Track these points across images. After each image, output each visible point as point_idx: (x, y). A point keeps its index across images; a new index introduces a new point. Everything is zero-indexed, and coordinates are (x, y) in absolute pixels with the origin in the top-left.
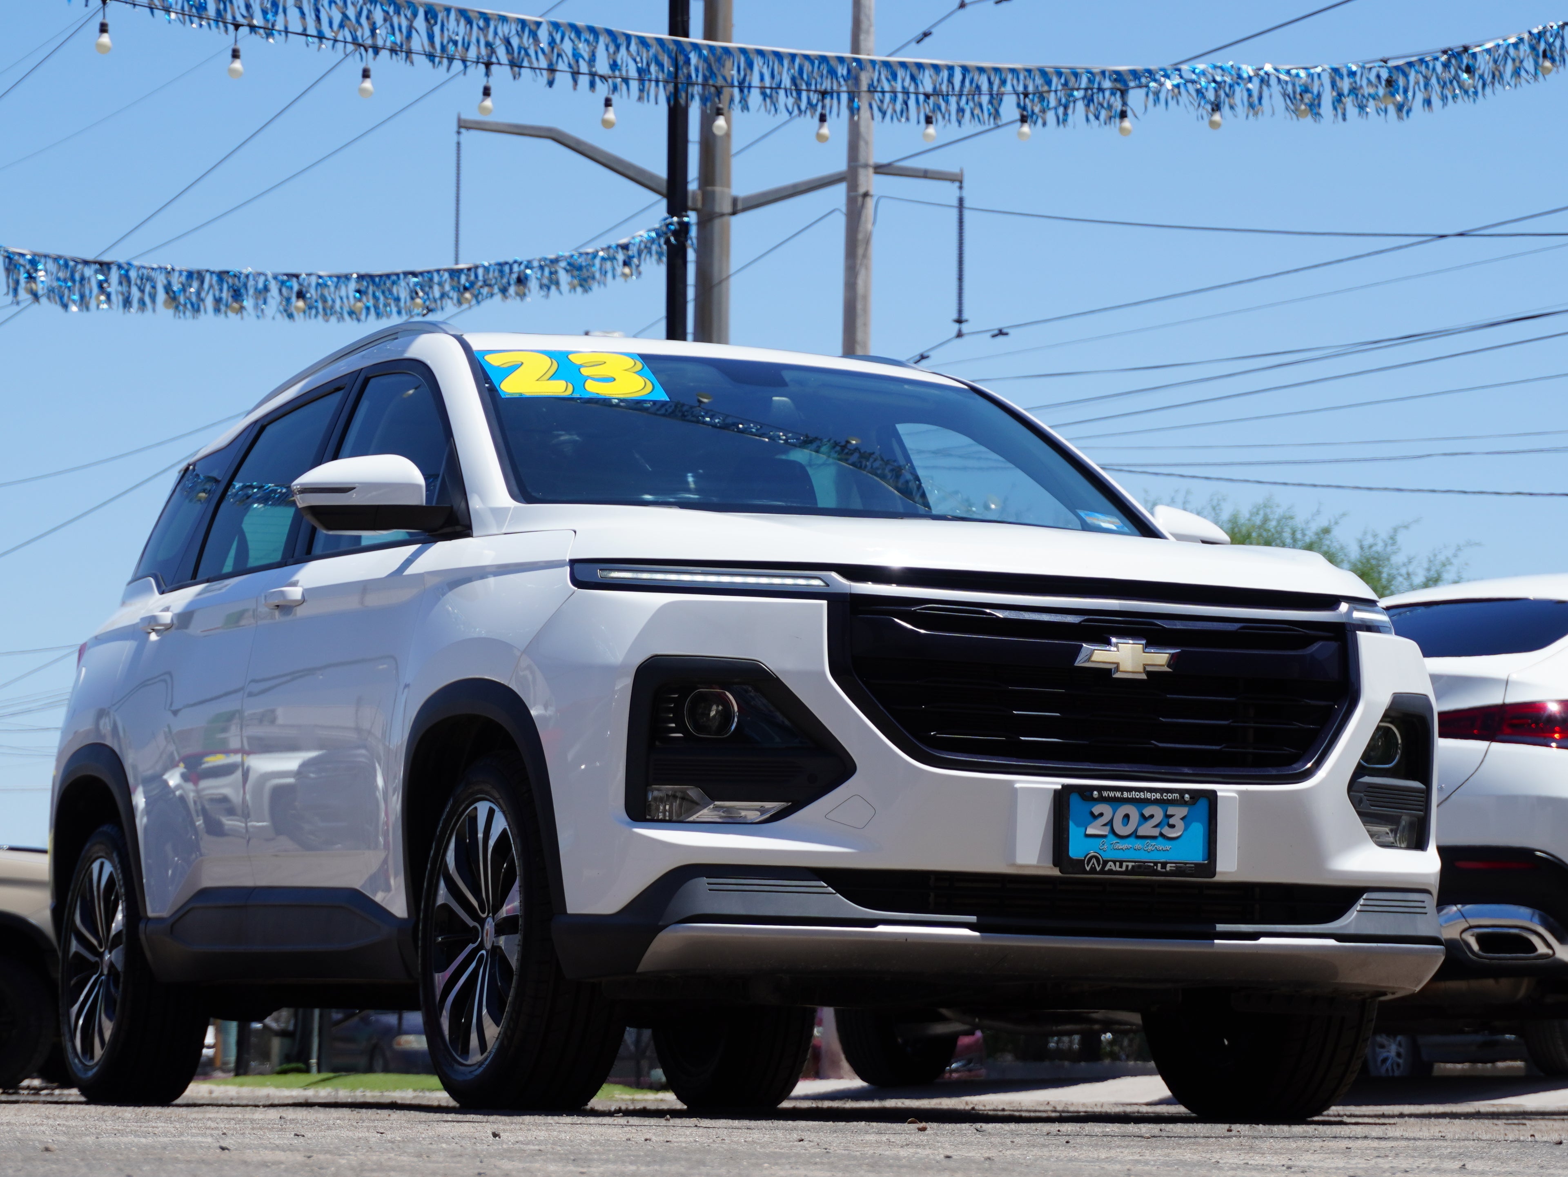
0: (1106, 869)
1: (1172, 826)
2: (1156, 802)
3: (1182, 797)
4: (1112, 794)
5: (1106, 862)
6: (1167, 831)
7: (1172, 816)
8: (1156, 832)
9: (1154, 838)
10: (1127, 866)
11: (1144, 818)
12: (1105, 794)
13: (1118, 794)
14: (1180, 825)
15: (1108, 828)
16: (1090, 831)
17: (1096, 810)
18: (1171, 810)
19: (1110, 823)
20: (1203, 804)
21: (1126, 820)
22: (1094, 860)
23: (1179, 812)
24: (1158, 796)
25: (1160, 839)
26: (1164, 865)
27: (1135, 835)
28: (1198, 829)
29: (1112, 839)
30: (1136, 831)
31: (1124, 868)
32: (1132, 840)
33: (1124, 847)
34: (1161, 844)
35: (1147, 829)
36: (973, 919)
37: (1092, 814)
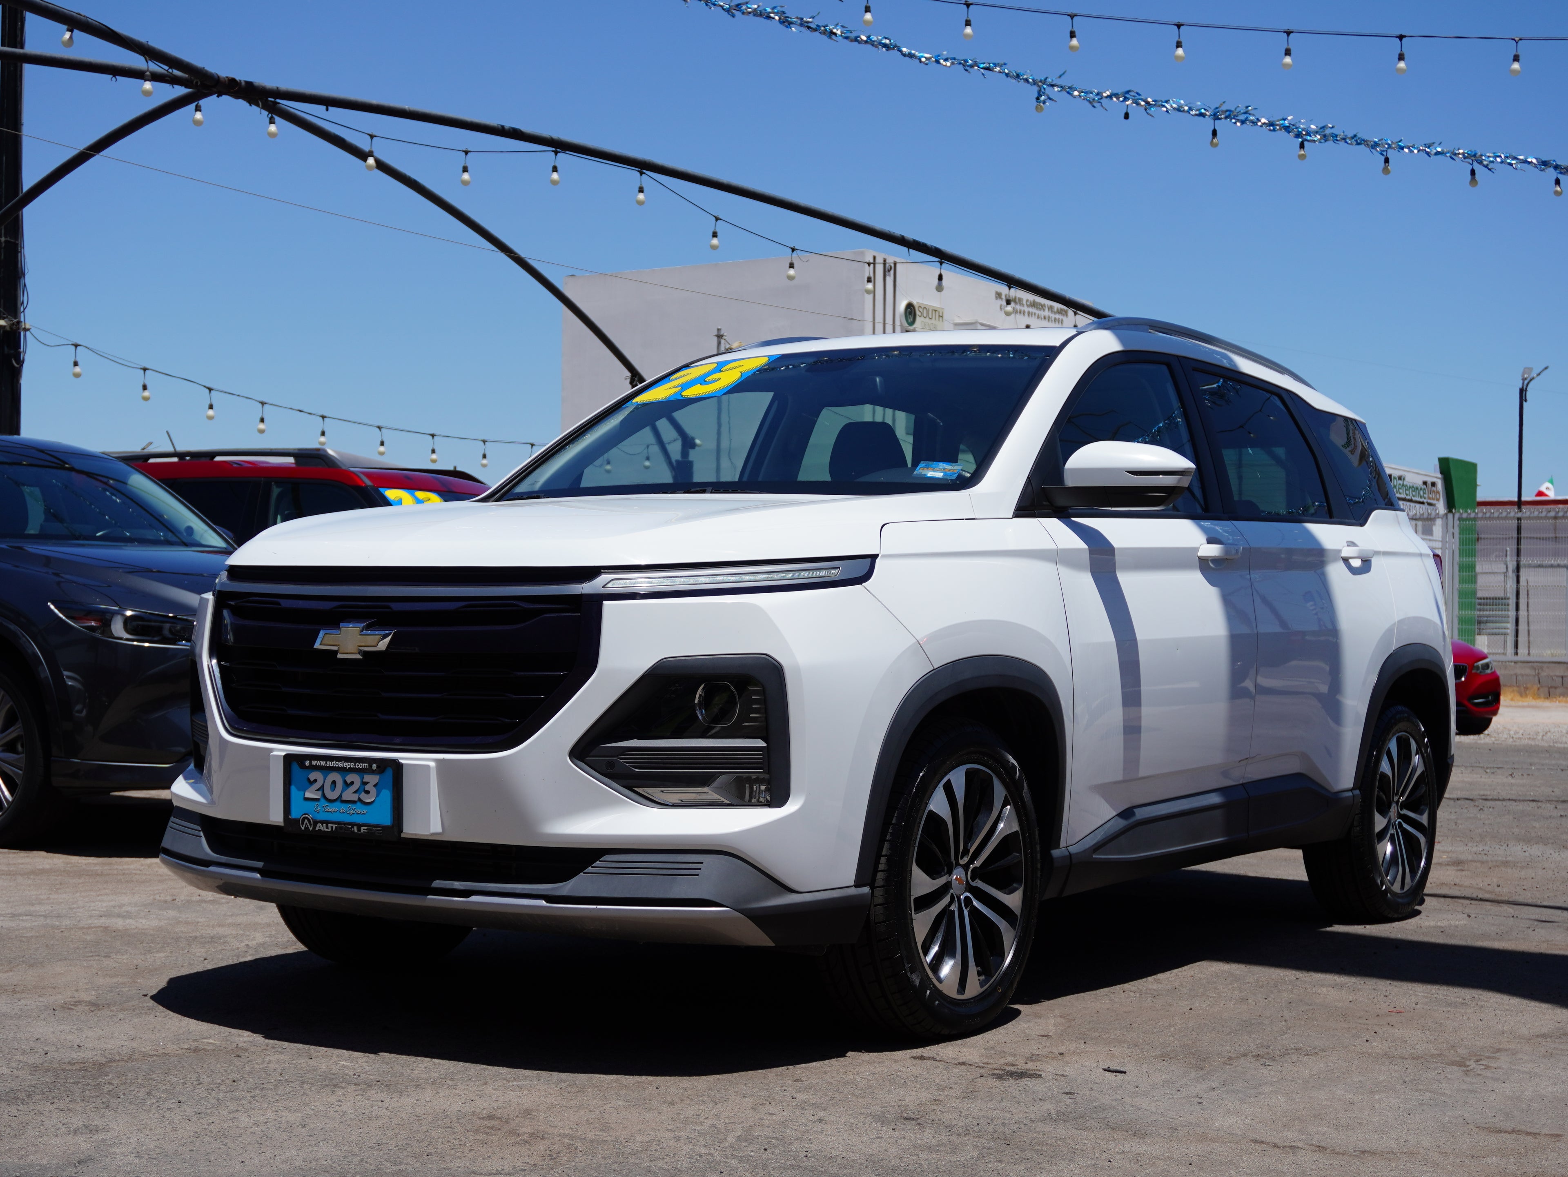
0: (317, 829)
1: (368, 792)
2: (351, 770)
3: (370, 766)
4: (318, 763)
5: (316, 823)
6: (363, 796)
7: (367, 783)
8: (355, 797)
9: (354, 802)
10: (332, 827)
11: (347, 785)
12: (314, 763)
13: (323, 763)
14: (373, 791)
15: (320, 793)
16: (308, 795)
17: (313, 776)
18: (367, 778)
19: (321, 788)
20: (389, 773)
21: (333, 786)
22: (306, 821)
23: (372, 779)
24: (352, 765)
25: (359, 804)
26: (359, 826)
27: (340, 799)
28: (387, 795)
29: (323, 803)
30: (341, 796)
31: (330, 830)
32: (338, 804)
33: (332, 809)
34: (359, 808)
35: (349, 795)
36: (260, 864)
37: (309, 780)
